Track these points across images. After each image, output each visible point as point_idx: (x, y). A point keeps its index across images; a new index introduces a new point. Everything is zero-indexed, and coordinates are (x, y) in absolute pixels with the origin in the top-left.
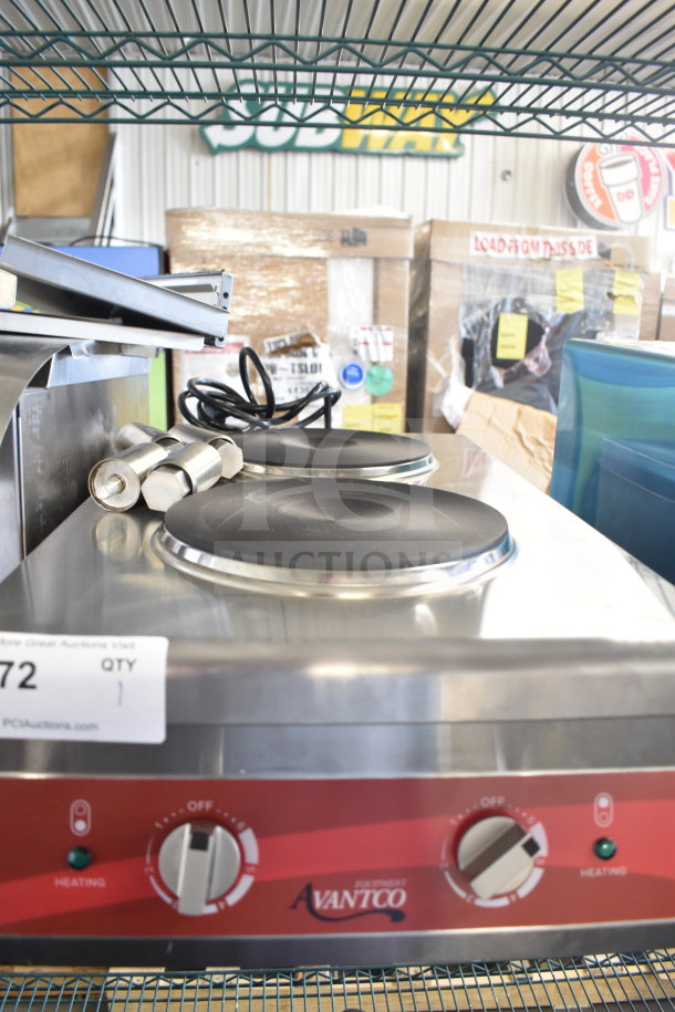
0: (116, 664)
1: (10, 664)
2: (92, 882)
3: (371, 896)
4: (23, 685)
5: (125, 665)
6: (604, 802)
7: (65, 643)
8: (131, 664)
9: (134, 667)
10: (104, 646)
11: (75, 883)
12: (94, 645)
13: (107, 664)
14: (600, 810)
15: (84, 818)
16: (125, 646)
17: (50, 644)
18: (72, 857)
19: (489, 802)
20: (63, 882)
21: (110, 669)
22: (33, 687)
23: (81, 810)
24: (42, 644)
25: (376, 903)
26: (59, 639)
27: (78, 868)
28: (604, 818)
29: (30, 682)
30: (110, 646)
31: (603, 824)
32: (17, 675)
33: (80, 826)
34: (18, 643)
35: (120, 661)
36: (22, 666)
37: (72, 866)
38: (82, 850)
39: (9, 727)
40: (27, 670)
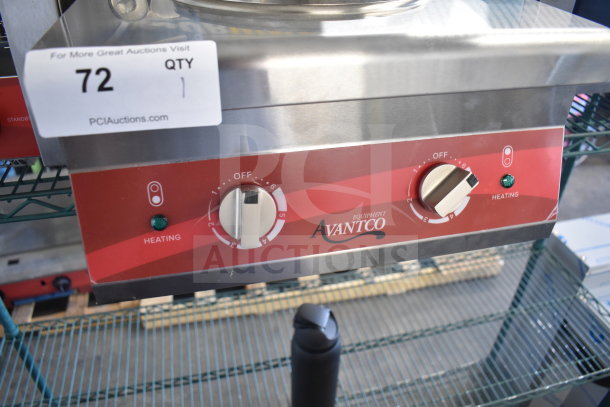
0: (177, 63)
1: (88, 72)
2: (170, 238)
3: (364, 224)
4: (102, 88)
5: (184, 63)
6: (508, 151)
7: (130, 51)
8: (189, 63)
9: (192, 64)
10: (165, 50)
11: (158, 240)
12: (156, 50)
13: (170, 64)
14: (506, 156)
15: (158, 194)
16: (182, 49)
17: (118, 53)
18: (153, 222)
19: (437, 156)
20: (151, 240)
21: (173, 68)
22: (110, 89)
23: (154, 188)
24: (111, 53)
25: (366, 228)
26: (125, 48)
27: (160, 229)
28: (507, 161)
29: (107, 85)
30: (169, 50)
31: (506, 165)
32: (95, 81)
33: (156, 200)
34: (90, 54)
35: (180, 60)
36: (98, 72)
37: (155, 228)
38: (160, 216)
39: (95, 124)
40: (103, 75)
